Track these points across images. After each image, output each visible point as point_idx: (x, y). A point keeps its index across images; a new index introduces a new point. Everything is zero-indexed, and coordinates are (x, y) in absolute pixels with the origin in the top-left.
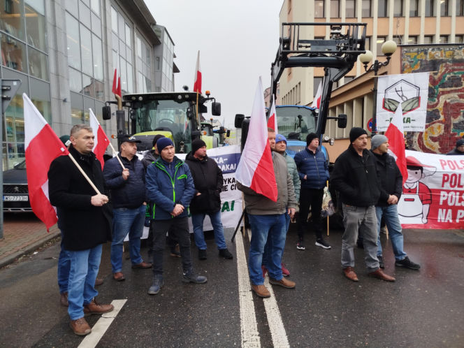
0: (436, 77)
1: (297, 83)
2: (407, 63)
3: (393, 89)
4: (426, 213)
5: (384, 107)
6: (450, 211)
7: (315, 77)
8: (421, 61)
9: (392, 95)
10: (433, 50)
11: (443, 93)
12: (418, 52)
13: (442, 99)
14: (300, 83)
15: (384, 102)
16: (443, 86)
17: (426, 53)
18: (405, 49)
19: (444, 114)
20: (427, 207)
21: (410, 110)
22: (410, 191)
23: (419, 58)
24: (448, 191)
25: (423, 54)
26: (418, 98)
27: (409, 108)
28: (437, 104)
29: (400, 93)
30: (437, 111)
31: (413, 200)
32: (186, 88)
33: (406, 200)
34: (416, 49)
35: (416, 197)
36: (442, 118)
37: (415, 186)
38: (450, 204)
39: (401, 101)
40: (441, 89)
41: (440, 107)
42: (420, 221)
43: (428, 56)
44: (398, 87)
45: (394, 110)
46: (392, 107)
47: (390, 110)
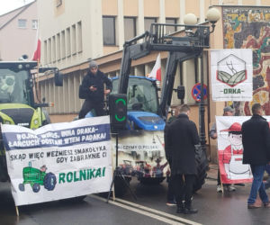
0: (258, 41)
1: (76, 22)
2: (229, 25)
3: (224, 62)
5: (218, 79)
7: (104, 17)
8: (243, 23)
9: (224, 68)
10: (253, 12)
11: (266, 58)
12: (239, 13)
13: (265, 65)
14: (80, 23)
15: (218, 74)
16: (265, 50)
17: (246, 15)
18: (226, 10)
19: (268, 80)
21: (240, 82)
22: (238, 152)
23: (240, 19)
25: (243, 16)
26: (245, 71)
27: (238, 80)
28: (261, 70)
29: (230, 66)
30: (261, 77)
32: (25, 57)
33: (236, 159)
34: (237, 10)
36: (266, 85)
39: (232, 74)
40: (263, 54)
41: (264, 72)
43: (249, 18)
44: (229, 60)
45: (227, 82)
46: (225, 79)
47: (223, 82)
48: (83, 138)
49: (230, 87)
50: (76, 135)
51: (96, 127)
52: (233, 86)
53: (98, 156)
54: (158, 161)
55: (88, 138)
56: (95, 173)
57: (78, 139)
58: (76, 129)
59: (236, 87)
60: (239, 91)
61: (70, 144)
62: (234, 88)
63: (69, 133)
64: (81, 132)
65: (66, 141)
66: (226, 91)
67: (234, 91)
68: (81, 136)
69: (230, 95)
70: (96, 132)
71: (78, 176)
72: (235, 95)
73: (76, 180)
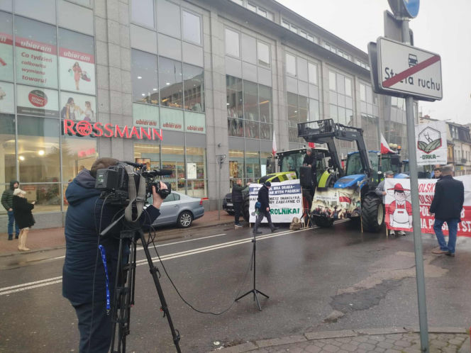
3: (423, 134)
4: (411, 221)
5: (418, 148)
6: (424, 220)
20: (411, 217)
21: (435, 149)
22: (401, 207)
24: (422, 206)
26: (440, 140)
27: (433, 147)
29: (427, 137)
31: (402, 212)
33: (399, 212)
35: (405, 210)
37: (403, 203)
38: (424, 215)
39: (428, 143)
42: (408, 226)
44: (426, 132)
45: (424, 151)
46: (423, 148)
47: (422, 150)
48: (286, 191)
49: (426, 154)
50: (281, 189)
51: (293, 185)
52: (428, 153)
53: (293, 202)
54: (336, 208)
55: (288, 191)
56: (292, 211)
57: (283, 192)
58: (281, 186)
59: (432, 153)
60: (434, 157)
61: (278, 194)
62: (430, 154)
63: (277, 188)
64: (284, 188)
65: (276, 192)
66: (424, 157)
67: (430, 157)
68: (284, 190)
69: (428, 160)
70: (293, 188)
71: (281, 211)
72: (431, 160)
73: (280, 213)
